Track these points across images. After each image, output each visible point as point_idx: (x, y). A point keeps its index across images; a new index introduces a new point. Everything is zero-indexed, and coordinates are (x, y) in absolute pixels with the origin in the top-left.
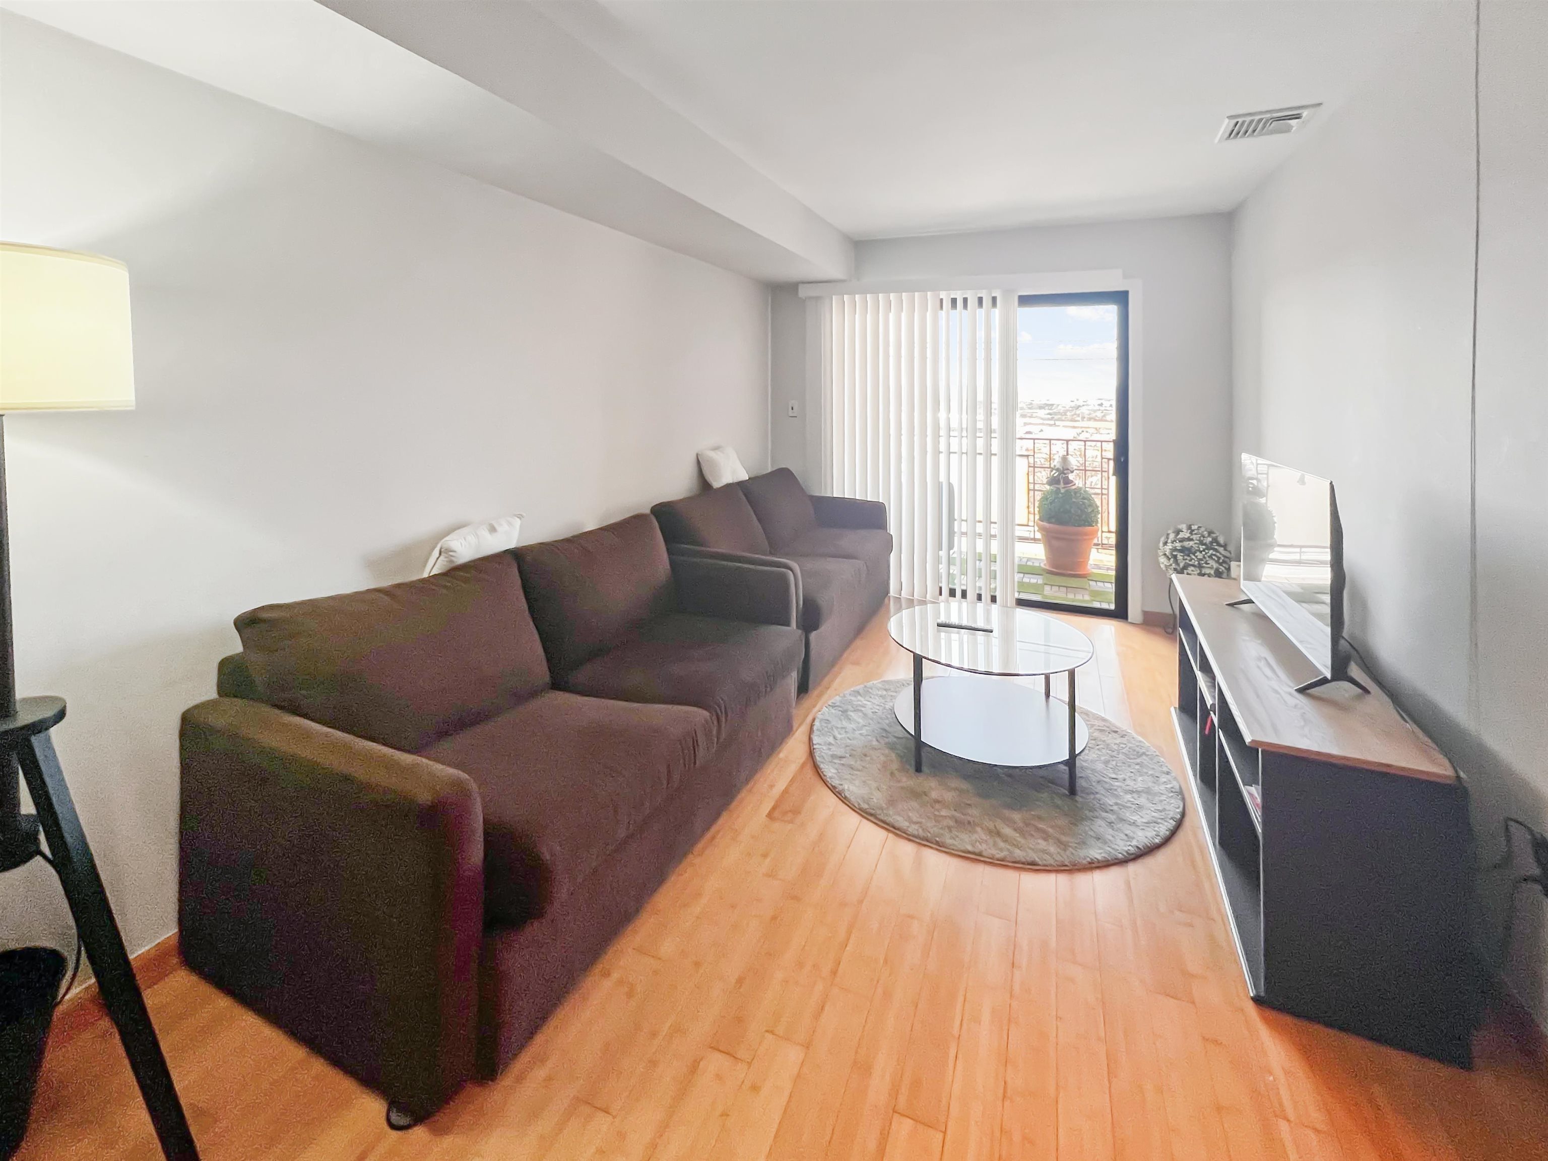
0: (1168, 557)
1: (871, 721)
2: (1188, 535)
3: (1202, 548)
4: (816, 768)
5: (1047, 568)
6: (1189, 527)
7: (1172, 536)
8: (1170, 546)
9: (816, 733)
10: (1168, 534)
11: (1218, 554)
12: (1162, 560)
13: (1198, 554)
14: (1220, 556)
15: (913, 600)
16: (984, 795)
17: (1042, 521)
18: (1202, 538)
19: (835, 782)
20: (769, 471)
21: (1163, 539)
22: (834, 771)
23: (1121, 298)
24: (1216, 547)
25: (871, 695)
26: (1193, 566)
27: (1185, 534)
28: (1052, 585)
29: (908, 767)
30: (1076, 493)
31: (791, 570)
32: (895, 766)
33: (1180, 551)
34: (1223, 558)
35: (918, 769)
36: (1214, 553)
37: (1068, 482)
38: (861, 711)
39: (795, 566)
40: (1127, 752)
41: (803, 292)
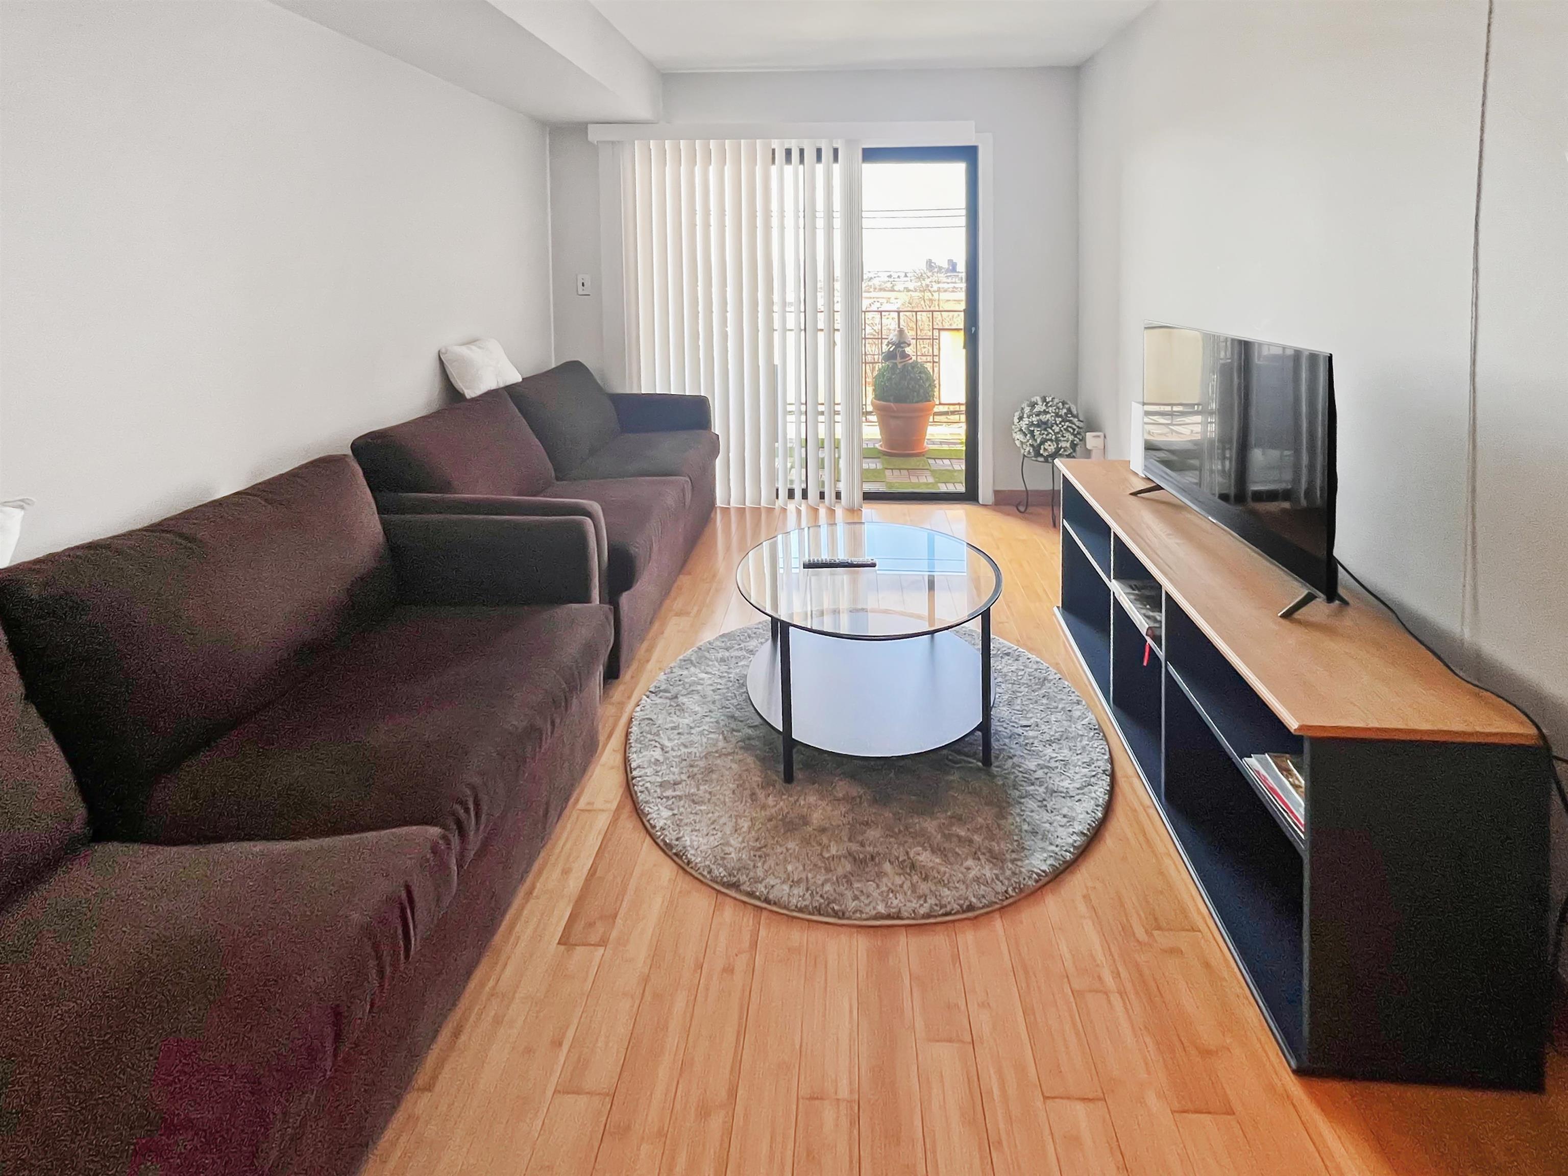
0: (1024, 433)
1: (712, 707)
2: (1044, 408)
3: (1059, 420)
4: (638, 813)
5: (883, 449)
6: (1044, 399)
7: (1027, 410)
8: (1026, 421)
9: (635, 746)
10: (1023, 409)
11: (1074, 426)
12: (1018, 436)
13: (1055, 427)
14: (1075, 427)
15: (745, 508)
16: (881, 799)
17: (879, 400)
18: (1057, 411)
19: (670, 837)
20: (553, 366)
21: (1017, 415)
22: (666, 813)
23: (968, 154)
24: (1071, 418)
25: (707, 661)
26: (1051, 440)
27: (1040, 407)
28: (892, 469)
29: (775, 777)
30: (913, 368)
31: (589, 514)
32: (756, 778)
33: (1038, 426)
34: (1077, 430)
35: (789, 778)
36: (1070, 425)
37: (905, 356)
38: (698, 692)
39: (596, 507)
40: (1028, 682)
41: (595, 134)
